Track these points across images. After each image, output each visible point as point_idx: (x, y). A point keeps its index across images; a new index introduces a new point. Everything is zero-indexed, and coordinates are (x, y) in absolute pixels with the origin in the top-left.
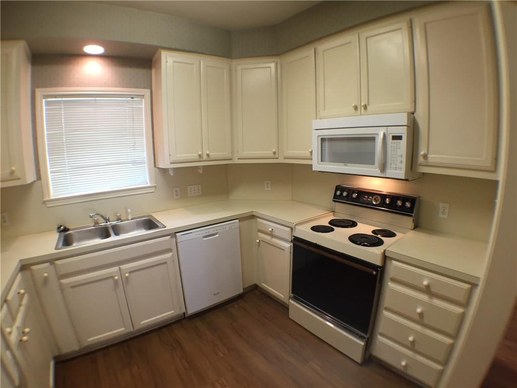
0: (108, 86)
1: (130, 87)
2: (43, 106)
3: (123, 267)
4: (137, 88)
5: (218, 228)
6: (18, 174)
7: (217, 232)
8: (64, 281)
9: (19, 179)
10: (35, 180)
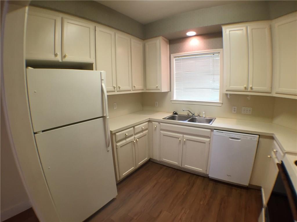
0: (201, 50)
1: (212, 49)
2: (174, 62)
3: (185, 136)
4: (216, 49)
5: (241, 136)
6: (159, 88)
7: (240, 138)
8: (162, 132)
9: (159, 90)
10: (169, 91)
